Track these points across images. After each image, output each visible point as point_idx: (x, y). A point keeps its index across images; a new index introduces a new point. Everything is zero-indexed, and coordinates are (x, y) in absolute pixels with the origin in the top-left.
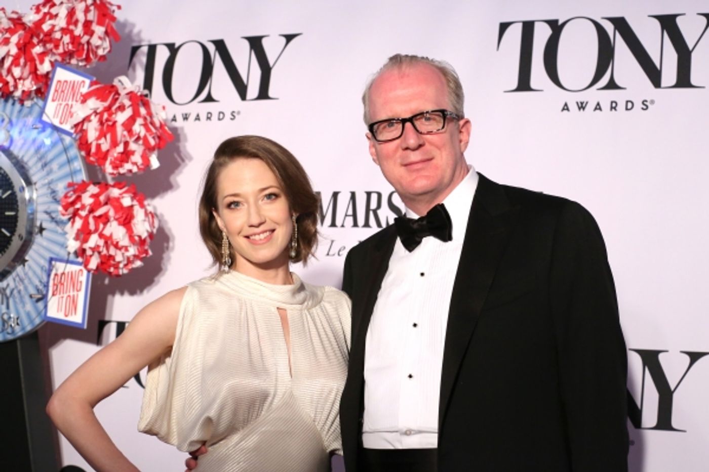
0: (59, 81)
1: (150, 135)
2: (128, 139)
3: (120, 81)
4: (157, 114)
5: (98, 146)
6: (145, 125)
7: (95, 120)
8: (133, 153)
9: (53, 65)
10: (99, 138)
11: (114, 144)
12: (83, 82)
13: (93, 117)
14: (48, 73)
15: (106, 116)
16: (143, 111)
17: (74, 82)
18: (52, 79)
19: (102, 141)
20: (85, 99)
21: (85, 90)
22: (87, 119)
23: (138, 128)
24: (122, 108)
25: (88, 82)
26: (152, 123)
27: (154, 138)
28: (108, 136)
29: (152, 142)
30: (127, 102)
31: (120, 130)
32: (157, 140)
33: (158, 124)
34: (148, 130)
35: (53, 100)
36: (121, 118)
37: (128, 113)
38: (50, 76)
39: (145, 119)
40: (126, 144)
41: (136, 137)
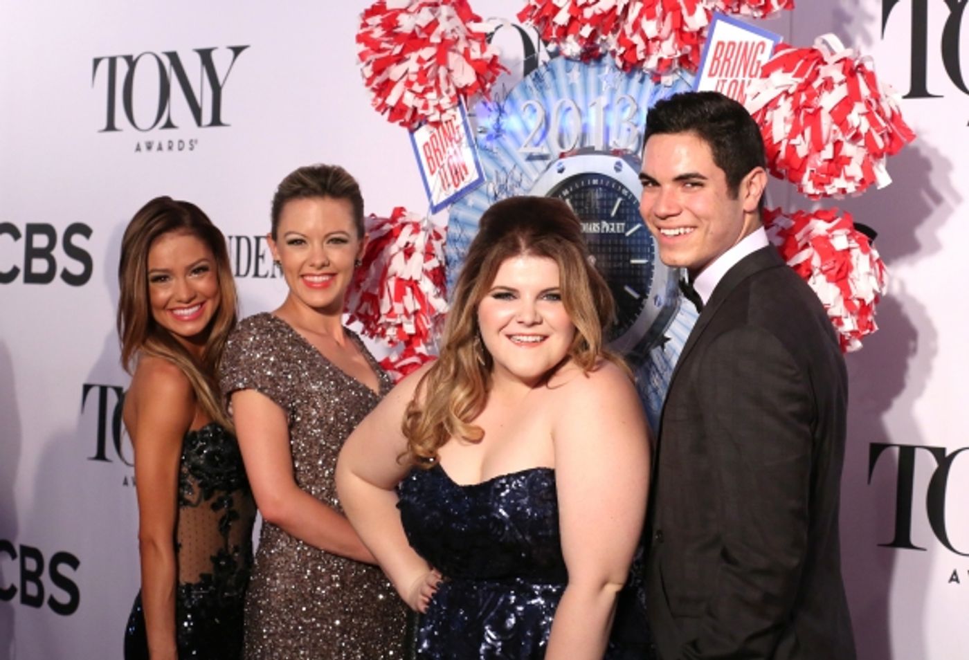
0: (720, 43)
1: (877, 131)
2: (840, 137)
3: (825, 42)
4: (886, 96)
5: (792, 149)
6: (869, 115)
7: (785, 107)
8: (848, 160)
9: (710, 15)
10: (792, 135)
11: (818, 146)
12: (763, 44)
13: (781, 101)
14: (701, 29)
15: (803, 98)
16: (865, 91)
17: (747, 44)
18: (707, 41)
19: (798, 140)
20: (766, 72)
21: (765, 58)
22: (772, 104)
23: (856, 118)
24: (828, 84)
25: (770, 44)
26: (880, 112)
27: (882, 136)
28: (808, 132)
29: (880, 144)
30: (837, 75)
31: (826, 121)
32: (887, 140)
33: (888, 114)
34: (873, 123)
35: (711, 75)
36: (829, 101)
37: (840, 92)
38: (705, 33)
39: (869, 104)
40: (838, 145)
41: (853, 132)
